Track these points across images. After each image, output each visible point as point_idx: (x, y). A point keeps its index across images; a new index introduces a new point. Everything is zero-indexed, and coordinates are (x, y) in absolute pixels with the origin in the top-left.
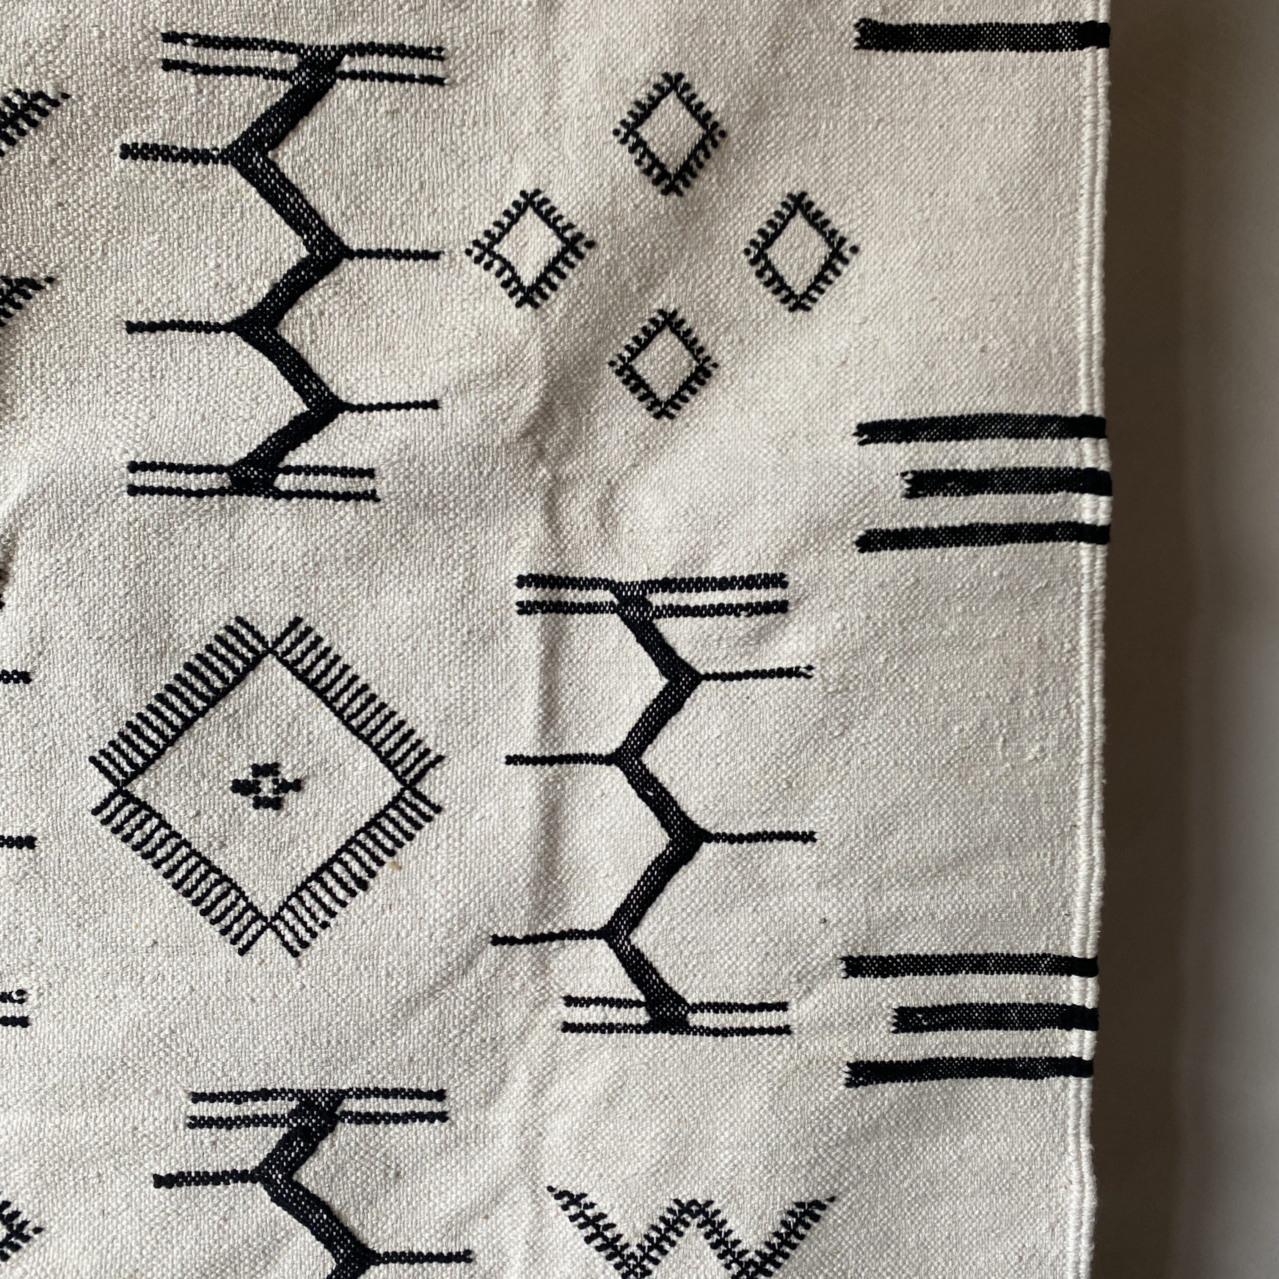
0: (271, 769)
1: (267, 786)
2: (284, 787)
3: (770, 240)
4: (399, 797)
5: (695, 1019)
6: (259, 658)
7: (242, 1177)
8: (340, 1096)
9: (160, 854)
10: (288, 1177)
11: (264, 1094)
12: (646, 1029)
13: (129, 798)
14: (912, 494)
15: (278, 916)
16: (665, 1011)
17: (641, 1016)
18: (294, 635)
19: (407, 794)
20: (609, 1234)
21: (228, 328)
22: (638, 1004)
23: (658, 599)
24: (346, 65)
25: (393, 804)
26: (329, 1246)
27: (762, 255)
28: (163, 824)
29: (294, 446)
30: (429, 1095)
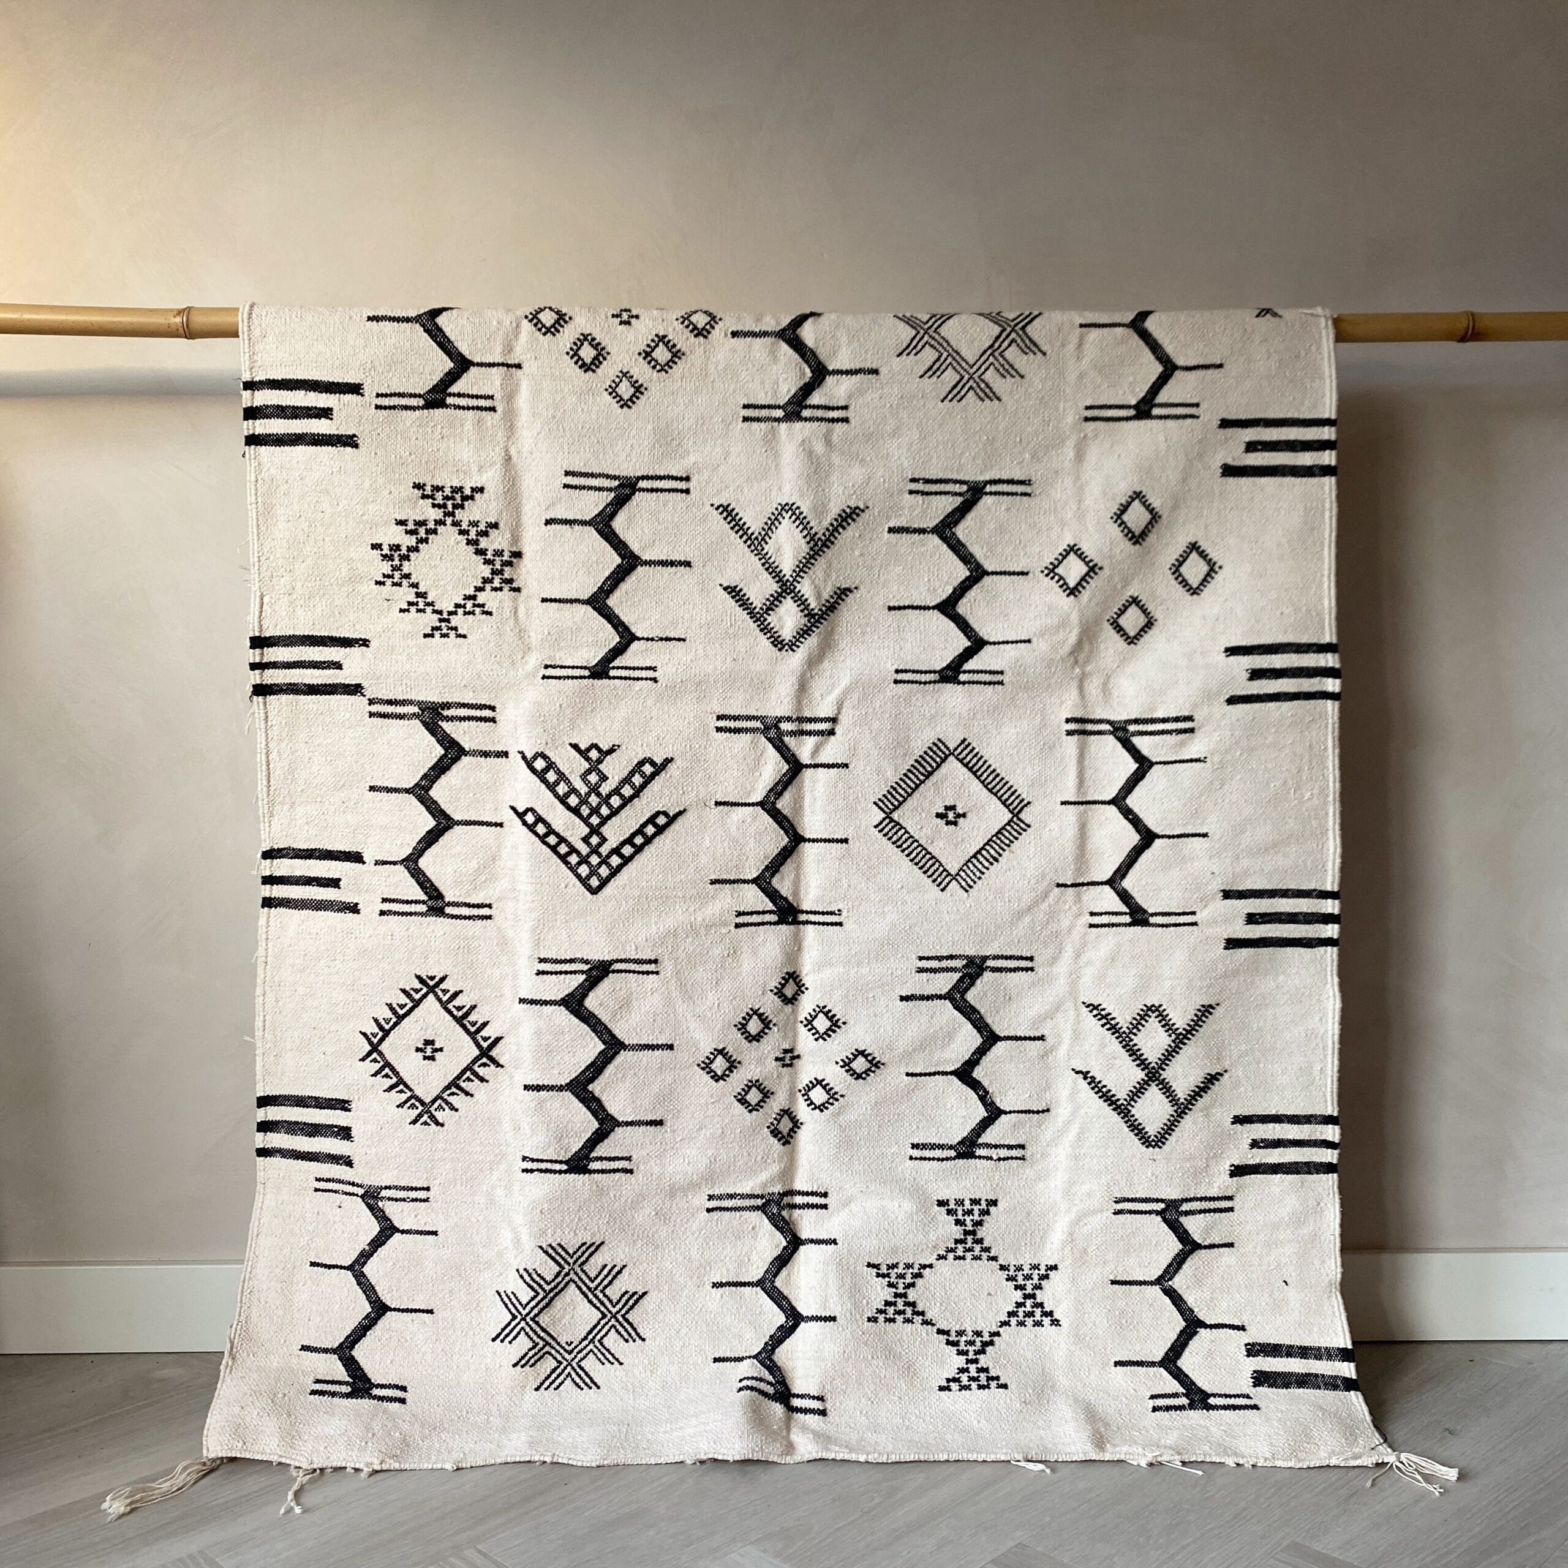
0: (953, 808)
1: (951, 815)
2: (959, 816)
3: (1181, 564)
4: (1011, 820)
5: (1152, 920)
6: (947, 757)
7: (940, 997)
8: (985, 958)
9: (905, 846)
10: (962, 997)
11: (951, 957)
12: (1130, 925)
13: (892, 820)
14: (1251, 679)
15: (958, 874)
16: (1139, 916)
17: (1127, 919)
18: (963, 746)
19: (1015, 819)
20: (1113, 1022)
21: (934, 608)
22: (1126, 914)
23: (1132, 728)
24: (988, 489)
25: (1008, 824)
26: (979, 1031)
27: (1177, 570)
28: (907, 832)
29: (966, 661)
30: (1026, 959)
